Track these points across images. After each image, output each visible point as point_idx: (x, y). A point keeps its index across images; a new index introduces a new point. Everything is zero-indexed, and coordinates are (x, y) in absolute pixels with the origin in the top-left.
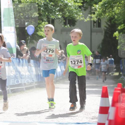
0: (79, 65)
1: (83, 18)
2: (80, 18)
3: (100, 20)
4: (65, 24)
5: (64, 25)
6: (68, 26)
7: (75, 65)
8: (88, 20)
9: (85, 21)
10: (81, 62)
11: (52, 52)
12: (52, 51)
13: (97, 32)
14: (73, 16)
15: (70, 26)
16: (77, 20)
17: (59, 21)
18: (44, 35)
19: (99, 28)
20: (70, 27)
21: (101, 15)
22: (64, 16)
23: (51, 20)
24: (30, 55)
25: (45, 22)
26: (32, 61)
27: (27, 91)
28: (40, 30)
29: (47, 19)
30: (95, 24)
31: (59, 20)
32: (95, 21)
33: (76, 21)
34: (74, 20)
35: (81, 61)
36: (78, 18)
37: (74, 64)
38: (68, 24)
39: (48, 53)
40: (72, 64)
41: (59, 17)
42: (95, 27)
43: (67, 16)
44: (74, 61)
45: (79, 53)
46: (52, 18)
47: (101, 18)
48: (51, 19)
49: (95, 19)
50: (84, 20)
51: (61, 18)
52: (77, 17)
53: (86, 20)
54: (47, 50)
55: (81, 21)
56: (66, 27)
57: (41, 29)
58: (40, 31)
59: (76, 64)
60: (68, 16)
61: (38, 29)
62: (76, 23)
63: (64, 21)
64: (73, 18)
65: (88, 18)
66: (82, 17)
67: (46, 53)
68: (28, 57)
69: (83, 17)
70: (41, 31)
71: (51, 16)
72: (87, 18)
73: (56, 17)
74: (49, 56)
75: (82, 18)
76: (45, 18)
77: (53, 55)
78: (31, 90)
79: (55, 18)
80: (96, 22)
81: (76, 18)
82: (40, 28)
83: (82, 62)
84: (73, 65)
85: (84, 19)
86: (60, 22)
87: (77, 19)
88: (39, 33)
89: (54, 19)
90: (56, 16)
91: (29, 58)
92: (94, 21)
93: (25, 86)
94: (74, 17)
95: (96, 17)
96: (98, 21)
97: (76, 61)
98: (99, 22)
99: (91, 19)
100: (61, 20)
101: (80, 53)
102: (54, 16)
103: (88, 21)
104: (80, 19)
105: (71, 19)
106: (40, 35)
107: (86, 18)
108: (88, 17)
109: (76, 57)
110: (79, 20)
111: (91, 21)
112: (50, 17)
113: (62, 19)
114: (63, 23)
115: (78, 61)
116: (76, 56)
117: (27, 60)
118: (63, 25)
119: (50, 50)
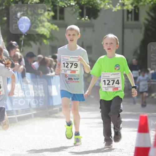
0: (114, 86)
1: (111, 5)
2: (105, 5)
3: (138, 9)
4: (82, 15)
5: (80, 17)
6: (86, 19)
7: (109, 86)
8: (118, 8)
9: (113, 11)
10: (117, 82)
11: (76, 67)
12: (76, 65)
13: (132, 28)
14: (95, 2)
15: (89, 18)
16: (101, 9)
17: (72, 10)
18: (47, 33)
19: (136, 22)
20: (89, 20)
21: (139, 1)
22: (80, 2)
23: (58, 9)
24: (24, 65)
25: (49, 12)
26: (28, 75)
27: (21, 123)
29: (52, 7)
30: (130, 16)
31: (72, 8)
32: (130, 10)
33: (99, 11)
34: (96, 9)
35: (118, 80)
36: (102, 6)
37: (108, 84)
38: (87, 15)
39: (69, 68)
40: (105, 84)
41: (72, 4)
42: (130, 20)
43: (84, 2)
44: (107, 81)
45: (117, 68)
46: (60, 5)
47: (139, 6)
48: (60, 7)
49: (130, 8)
50: (112, 9)
51: (75, 5)
52: (101, 3)
53: (115, 9)
54: (68, 64)
55: (106, 10)
56: (83, 21)
59: (111, 85)
60: (86, 2)
62: (99, 14)
63: (80, 10)
64: (94, 5)
65: (119, 6)
66: (109, 4)
67: (67, 68)
68: (22, 68)
69: (111, 3)
71: (58, 2)
72: (117, 6)
73: (67, 5)
74: (71, 73)
75: (108, 6)
76: (50, 5)
77: (76, 71)
78: (27, 121)
79: (65, 6)
80: (131, 12)
81: (99, 5)
83: (119, 82)
84: (106, 86)
85: (112, 7)
86: (73, 12)
87: (100, 7)
89: (63, 7)
90: (66, 2)
91: (24, 70)
92: (128, 11)
93: (17, 115)
94: (96, 4)
95: (132, 4)
96: (135, 10)
97: (110, 80)
98: (137, 11)
99: (123, 8)
100: (76, 9)
101: (119, 69)
102: (63, 2)
103: (118, 10)
105: (91, 7)
106: (42, 33)
107: (114, 6)
108: (118, 4)
109: (111, 75)
110: (104, 9)
111: (123, 11)
112: (57, 5)
113: (76, 7)
114: (78, 14)
115: (114, 81)
116: (111, 73)
117: (20, 74)
118: (77, 17)
119: (72, 64)
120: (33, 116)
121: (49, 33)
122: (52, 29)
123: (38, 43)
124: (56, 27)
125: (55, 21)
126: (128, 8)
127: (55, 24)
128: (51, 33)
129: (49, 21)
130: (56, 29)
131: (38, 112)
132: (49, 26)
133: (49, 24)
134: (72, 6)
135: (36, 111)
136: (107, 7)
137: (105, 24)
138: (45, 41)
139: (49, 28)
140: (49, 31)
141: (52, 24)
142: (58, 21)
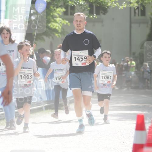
1: (118, 4)
2: (112, 3)
6: (94, 16)
8: (124, 6)
9: (120, 9)
13: (139, 23)
16: (108, 7)
17: (81, 8)
18: (59, 27)
20: (96, 17)
22: (89, 1)
28: (52, 20)
30: (137, 11)
31: (81, 7)
36: (109, 4)
41: (80, 3)
42: (137, 15)
49: (136, 5)
50: (119, 7)
51: (84, 4)
52: (108, 2)
53: (121, 7)
55: (113, 8)
56: (91, 18)
57: (55, 19)
58: (53, 22)
61: (49, 19)
64: (102, 4)
65: (125, 4)
66: (115, 2)
69: (117, 2)
70: (55, 21)
72: (123, 4)
73: (76, 4)
75: (115, 4)
79: (74, 5)
82: (53, 17)
85: (118, 5)
87: (107, 5)
88: (52, 24)
89: (72, 6)
90: (76, 1)
94: (104, 3)
98: (142, 9)
103: (124, 8)
104: (113, 5)
105: (99, 5)
106: (54, 28)
107: (121, 5)
108: (124, 2)
110: (111, 7)
112: (67, 4)
120: (44, 108)
121: (60, 27)
122: (63, 24)
123: (51, 37)
124: (67, 22)
125: (66, 17)
126: (134, 5)
127: (67, 20)
128: (63, 28)
129: (60, 17)
130: (67, 24)
131: (49, 104)
132: (60, 21)
133: (61, 19)
134: (81, 5)
135: (48, 104)
136: (113, 6)
137: (113, 19)
138: (57, 35)
139: (61, 23)
140: (61, 26)
141: (63, 19)
142: (69, 16)
